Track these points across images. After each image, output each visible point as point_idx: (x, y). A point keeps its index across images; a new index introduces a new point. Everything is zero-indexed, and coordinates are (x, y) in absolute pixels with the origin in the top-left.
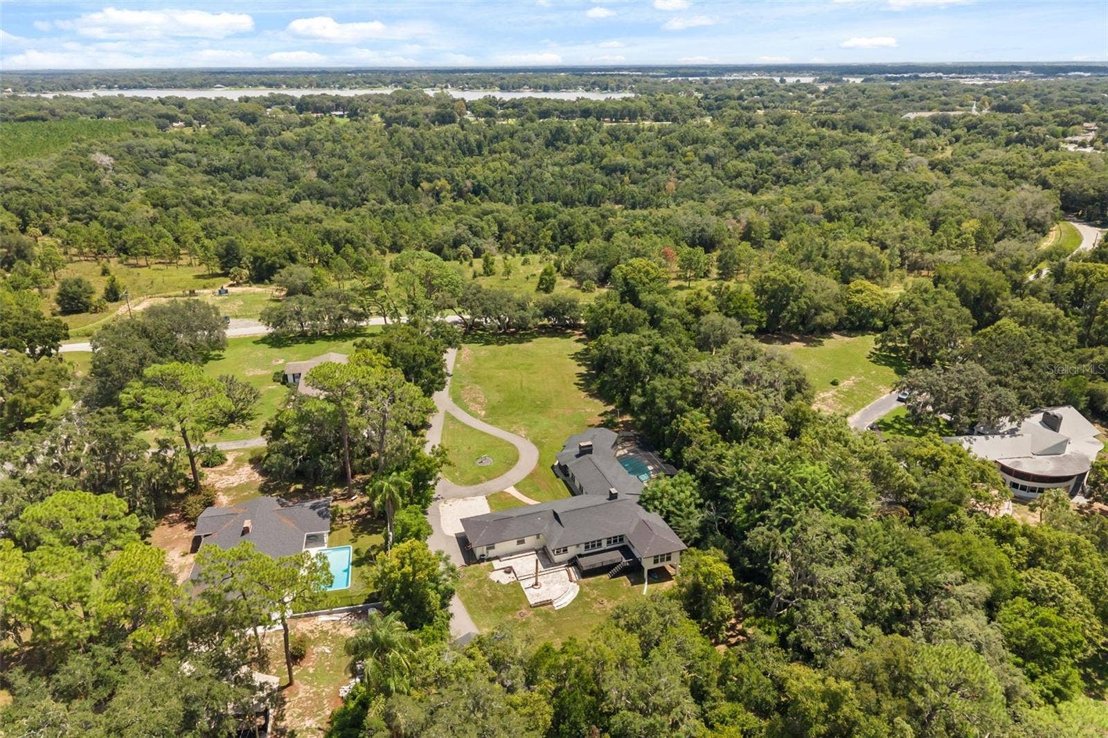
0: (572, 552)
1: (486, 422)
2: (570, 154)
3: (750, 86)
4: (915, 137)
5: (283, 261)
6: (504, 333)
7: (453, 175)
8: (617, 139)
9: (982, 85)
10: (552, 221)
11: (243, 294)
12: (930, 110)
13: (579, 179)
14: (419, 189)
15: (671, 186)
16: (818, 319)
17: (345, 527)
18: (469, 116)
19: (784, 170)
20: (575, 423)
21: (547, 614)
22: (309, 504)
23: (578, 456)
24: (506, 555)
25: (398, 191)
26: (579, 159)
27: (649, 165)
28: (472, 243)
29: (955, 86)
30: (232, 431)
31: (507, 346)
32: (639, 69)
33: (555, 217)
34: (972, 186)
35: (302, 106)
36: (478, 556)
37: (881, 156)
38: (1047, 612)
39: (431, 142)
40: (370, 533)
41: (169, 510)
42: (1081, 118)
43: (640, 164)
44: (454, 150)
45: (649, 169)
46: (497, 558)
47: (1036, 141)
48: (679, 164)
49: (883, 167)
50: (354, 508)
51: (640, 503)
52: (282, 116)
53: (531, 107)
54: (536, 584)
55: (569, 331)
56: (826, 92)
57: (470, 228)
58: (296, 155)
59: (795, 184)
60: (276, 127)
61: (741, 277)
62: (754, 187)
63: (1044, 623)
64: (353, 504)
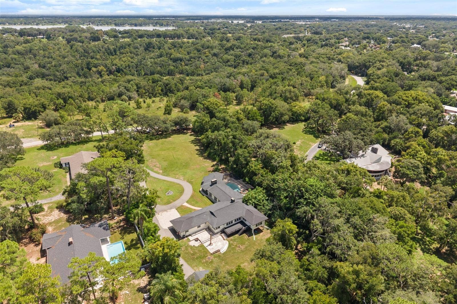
0: (222, 227)
1: (164, 175)
2: (157, 54)
3: (221, 24)
4: (290, 45)
5: (40, 109)
6: (157, 134)
7: (106, 64)
8: (175, 47)
9: (305, 24)
10: (159, 83)
11: (22, 126)
12: (291, 34)
13: (163, 64)
14: (91, 71)
15: (202, 66)
16: (283, 119)
17: (116, 232)
18: (105, 37)
19: (246, 58)
20: (202, 171)
21: (219, 256)
22: (97, 225)
23: (211, 186)
24: (193, 233)
25: (81, 73)
26: (161, 56)
27: (191, 58)
28: (127, 95)
29: (296, 25)
30: (42, 194)
31: (160, 140)
32: (173, 17)
33: (160, 81)
34: (318, 63)
35: (22, 33)
36: (182, 236)
37: (281, 52)
38: (401, 223)
39: (92, 49)
40: (129, 233)
41: (22, 238)
42: (343, 37)
43: (187, 57)
44: (104, 53)
45: (192, 59)
46: (190, 235)
47: (332, 45)
48: (204, 57)
49: (283, 57)
50: (117, 223)
51: (243, 202)
52: (12, 38)
53: (134, 33)
54: (211, 244)
55: (185, 131)
56: (250, 27)
57: (125, 87)
58: (26, 57)
59: (251, 64)
60: (12, 44)
61: (245, 103)
62: (235, 66)
63: (401, 227)
64: (116, 221)
